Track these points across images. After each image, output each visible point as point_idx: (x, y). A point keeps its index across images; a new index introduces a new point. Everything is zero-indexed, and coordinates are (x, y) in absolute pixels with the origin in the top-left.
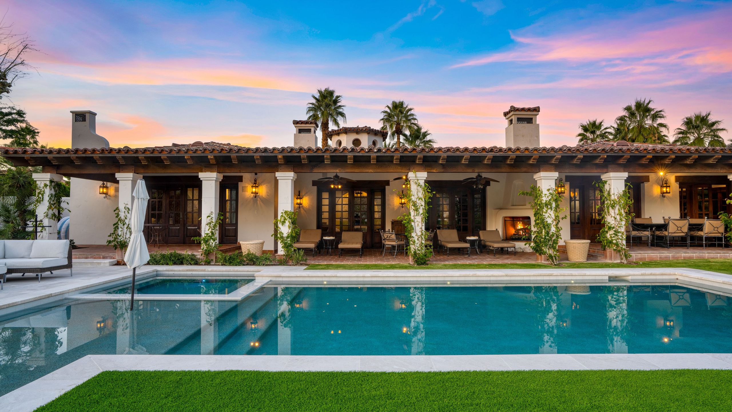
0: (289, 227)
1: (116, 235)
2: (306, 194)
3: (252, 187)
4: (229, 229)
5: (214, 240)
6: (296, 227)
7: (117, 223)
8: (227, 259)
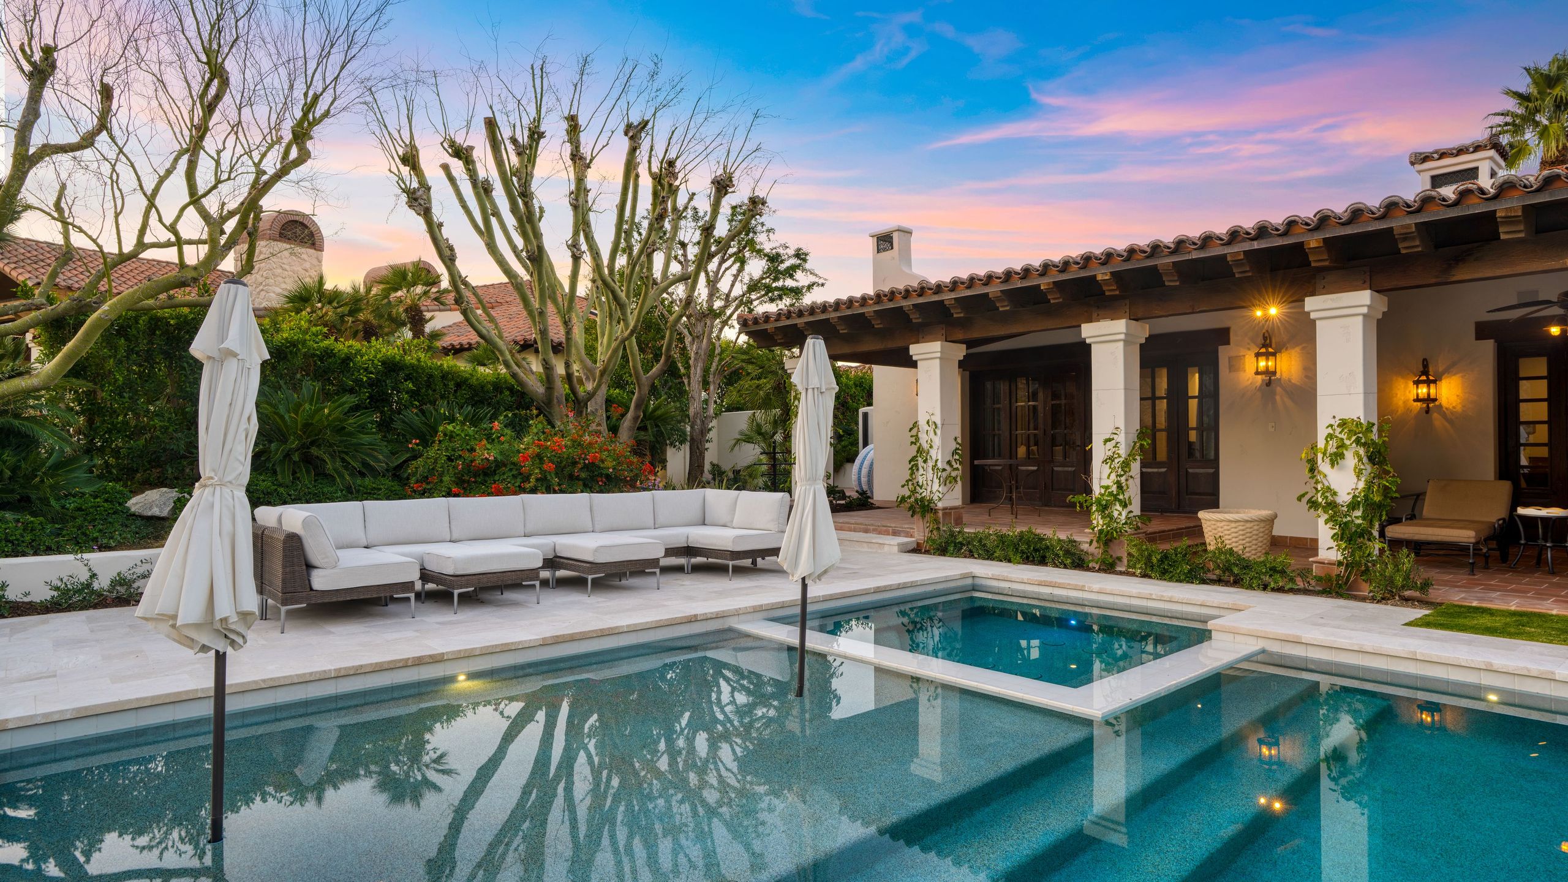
0: (1359, 473)
1: (913, 484)
2: (1448, 371)
3: (1258, 355)
4: (1197, 474)
5: (1125, 506)
6: (1387, 473)
7: (916, 457)
8: (1154, 560)
